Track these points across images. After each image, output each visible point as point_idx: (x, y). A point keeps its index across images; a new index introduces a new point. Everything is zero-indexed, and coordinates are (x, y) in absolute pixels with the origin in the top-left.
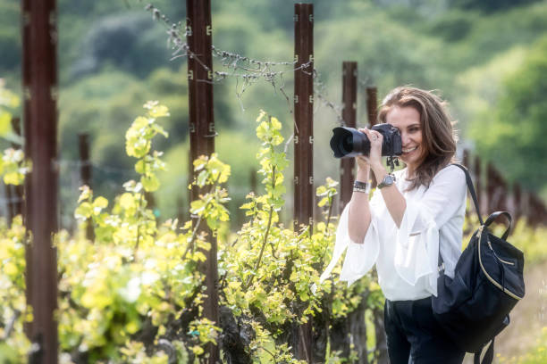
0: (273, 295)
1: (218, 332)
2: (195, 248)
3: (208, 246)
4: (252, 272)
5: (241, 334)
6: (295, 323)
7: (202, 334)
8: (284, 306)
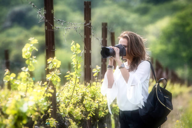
0: (77, 109)
1: (56, 123)
2: (48, 92)
3: (53, 91)
4: (69, 101)
5: (65, 124)
6: (85, 119)
7: (51, 124)
8: (81, 113)
